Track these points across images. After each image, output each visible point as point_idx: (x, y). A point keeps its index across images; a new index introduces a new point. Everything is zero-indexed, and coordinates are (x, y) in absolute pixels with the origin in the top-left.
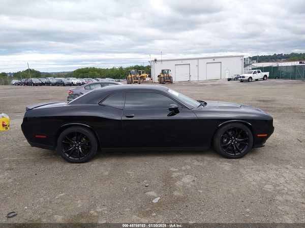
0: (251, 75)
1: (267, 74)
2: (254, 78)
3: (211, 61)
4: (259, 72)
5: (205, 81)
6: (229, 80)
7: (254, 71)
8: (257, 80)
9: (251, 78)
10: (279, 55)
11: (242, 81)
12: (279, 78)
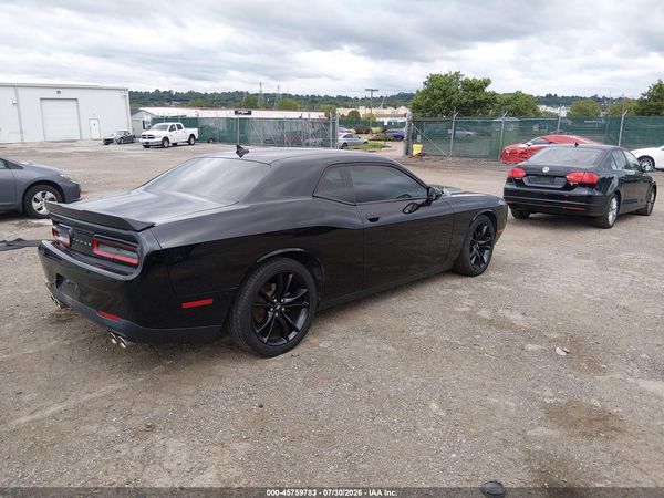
0: (166, 133)
1: (195, 131)
2: (172, 140)
3: (52, 94)
4: (180, 128)
5: (42, 145)
6: (108, 142)
7: (170, 124)
8: (175, 145)
9: (166, 139)
10: (165, 92)
11: (147, 146)
12: (214, 141)
